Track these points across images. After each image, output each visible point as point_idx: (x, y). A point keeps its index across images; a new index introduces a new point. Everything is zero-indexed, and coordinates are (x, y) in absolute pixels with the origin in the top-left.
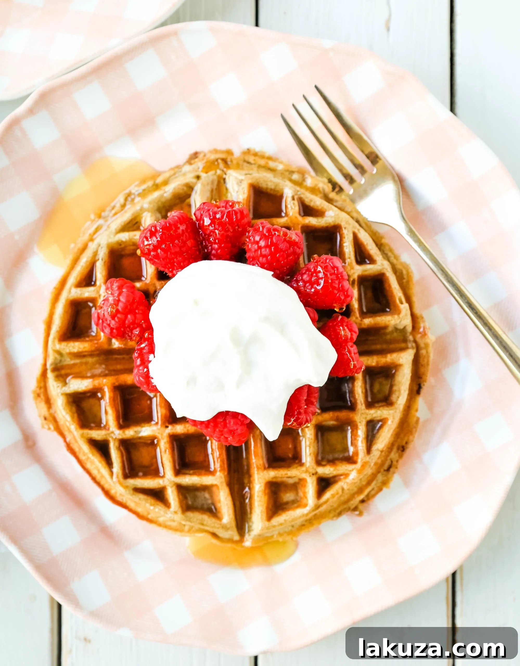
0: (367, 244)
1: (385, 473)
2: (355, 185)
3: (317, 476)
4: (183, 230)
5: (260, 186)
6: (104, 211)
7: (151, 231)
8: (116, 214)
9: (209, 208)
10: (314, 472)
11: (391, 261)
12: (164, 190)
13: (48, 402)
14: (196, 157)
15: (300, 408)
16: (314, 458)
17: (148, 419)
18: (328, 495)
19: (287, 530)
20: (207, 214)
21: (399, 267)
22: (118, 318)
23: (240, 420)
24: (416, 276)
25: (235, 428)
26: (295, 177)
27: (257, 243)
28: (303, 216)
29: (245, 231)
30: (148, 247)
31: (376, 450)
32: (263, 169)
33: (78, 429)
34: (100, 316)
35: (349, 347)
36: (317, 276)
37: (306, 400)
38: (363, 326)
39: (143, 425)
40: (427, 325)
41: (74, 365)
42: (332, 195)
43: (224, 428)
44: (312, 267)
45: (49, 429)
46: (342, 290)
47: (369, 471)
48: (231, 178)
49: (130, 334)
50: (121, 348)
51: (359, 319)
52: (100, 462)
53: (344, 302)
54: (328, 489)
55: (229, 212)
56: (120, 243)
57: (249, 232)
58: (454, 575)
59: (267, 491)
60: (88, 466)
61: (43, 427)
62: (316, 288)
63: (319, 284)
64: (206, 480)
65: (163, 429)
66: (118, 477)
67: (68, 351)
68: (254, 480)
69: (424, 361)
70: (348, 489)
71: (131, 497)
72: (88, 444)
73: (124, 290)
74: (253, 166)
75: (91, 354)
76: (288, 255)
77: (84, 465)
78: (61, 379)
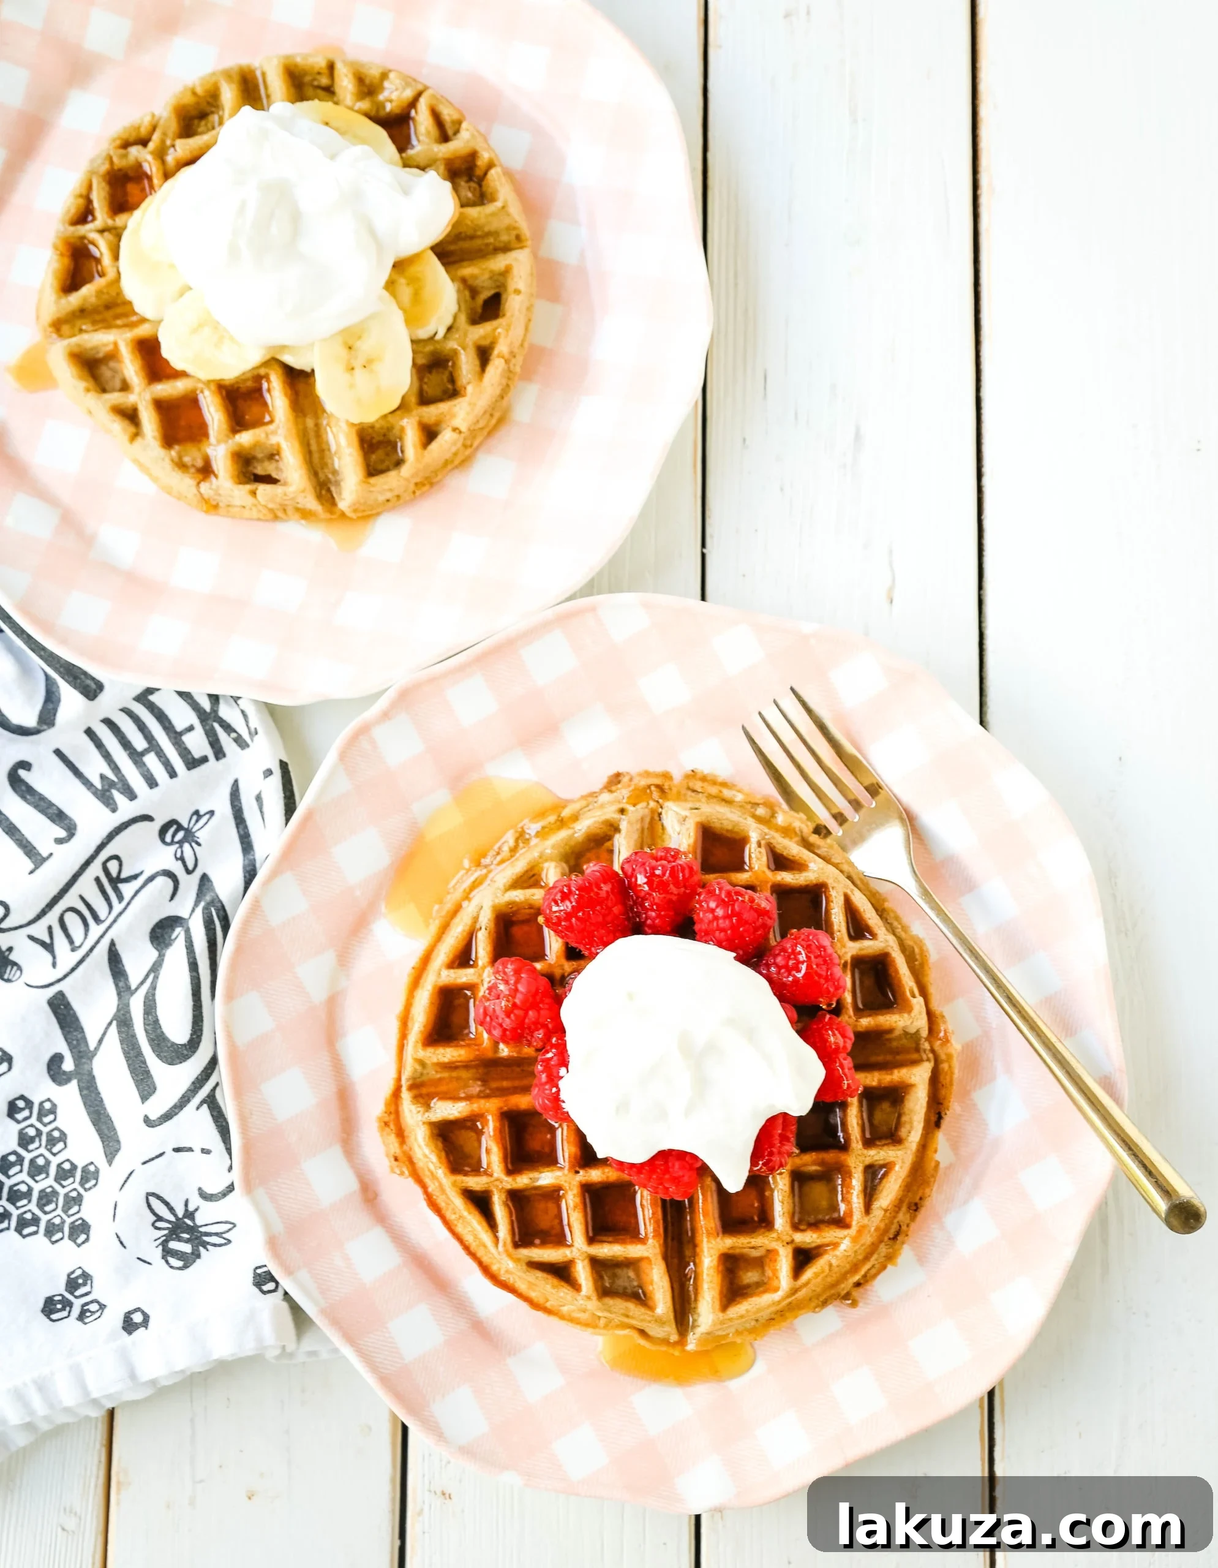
0: (864, 911)
1: (890, 1242)
2: (846, 825)
3: (794, 1245)
4: (607, 892)
5: (712, 825)
6: (484, 856)
7: (562, 892)
8: (502, 862)
9: (644, 861)
10: (789, 1239)
11: (898, 934)
12: (573, 828)
13: (401, 1135)
14: (619, 782)
15: (772, 1146)
16: (788, 1220)
17: (549, 1159)
18: (809, 1274)
19: (748, 1326)
20: (642, 869)
21: (909, 943)
22: (515, 1015)
23: (687, 1162)
24: (933, 956)
25: (681, 1173)
26: (761, 811)
27: (713, 911)
28: (773, 871)
29: (694, 893)
30: (557, 914)
31: (877, 1208)
32: (715, 800)
33: (448, 1174)
34: (488, 1012)
35: (842, 1060)
36: (796, 959)
37: (780, 1135)
38: (860, 1029)
39: (541, 1169)
40: (950, 1028)
41: (440, 1080)
42: (814, 839)
43: (664, 1174)
44: (788, 946)
45: (402, 1174)
46: (830, 978)
47: (868, 1239)
48: (670, 813)
49: (529, 1038)
50: (513, 1057)
51: (854, 1018)
52: (480, 1223)
53: (834, 995)
54: (809, 1265)
55: (673, 868)
56: (512, 903)
57: (699, 894)
58: (991, 1394)
59: (721, 1268)
60: (460, 1229)
61: (393, 1171)
62: (794, 976)
63: (799, 971)
64: (633, 1251)
65: (571, 1175)
66: (505, 1244)
67: (435, 1060)
68: (702, 1251)
69: (945, 1079)
70: (838, 1266)
71: (524, 1276)
72: (462, 1196)
73: (523, 975)
74: (701, 795)
75: (467, 1066)
76: (756, 929)
77: (453, 1227)
78: (421, 1100)
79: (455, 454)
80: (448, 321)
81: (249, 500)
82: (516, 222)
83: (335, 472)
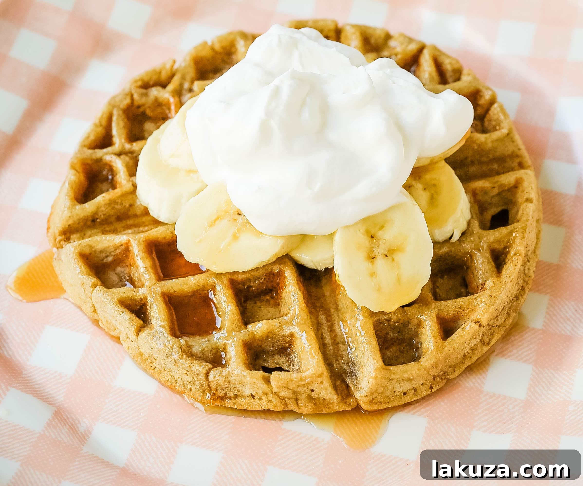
79: (473, 350)
80: (463, 226)
81: (263, 386)
82: (519, 149)
83: (351, 363)
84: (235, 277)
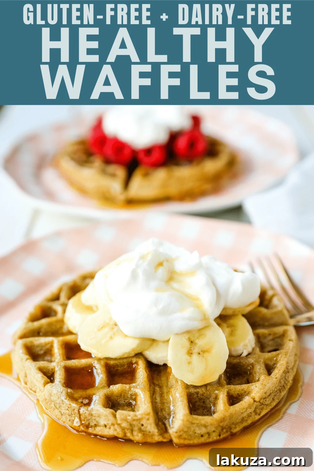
81: (112, 419)
84: (109, 362)
